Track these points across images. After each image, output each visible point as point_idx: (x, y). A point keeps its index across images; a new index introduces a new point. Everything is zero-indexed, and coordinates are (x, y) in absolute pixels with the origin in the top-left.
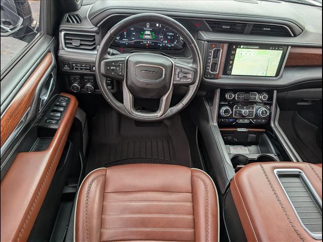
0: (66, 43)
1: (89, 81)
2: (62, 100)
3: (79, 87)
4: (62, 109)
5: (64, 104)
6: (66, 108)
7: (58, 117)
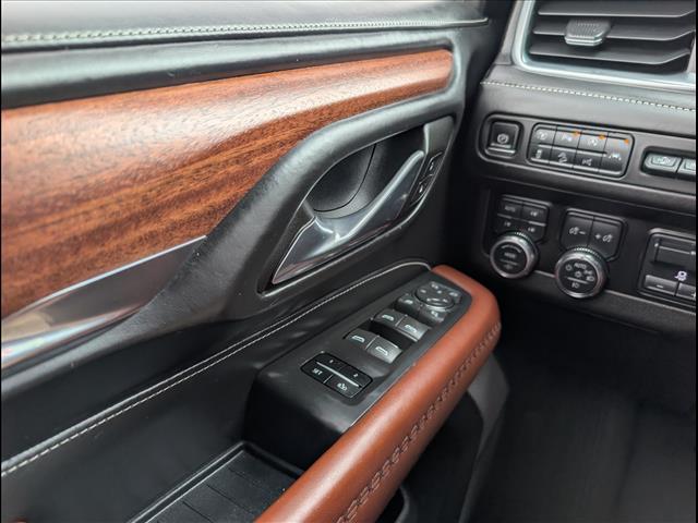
0: (533, 40)
1: (588, 239)
2: (433, 293)
3: (530, 258)
4: (415, 332)
5: (436, 311)
6: (435, 331)
7: (381, 362)
